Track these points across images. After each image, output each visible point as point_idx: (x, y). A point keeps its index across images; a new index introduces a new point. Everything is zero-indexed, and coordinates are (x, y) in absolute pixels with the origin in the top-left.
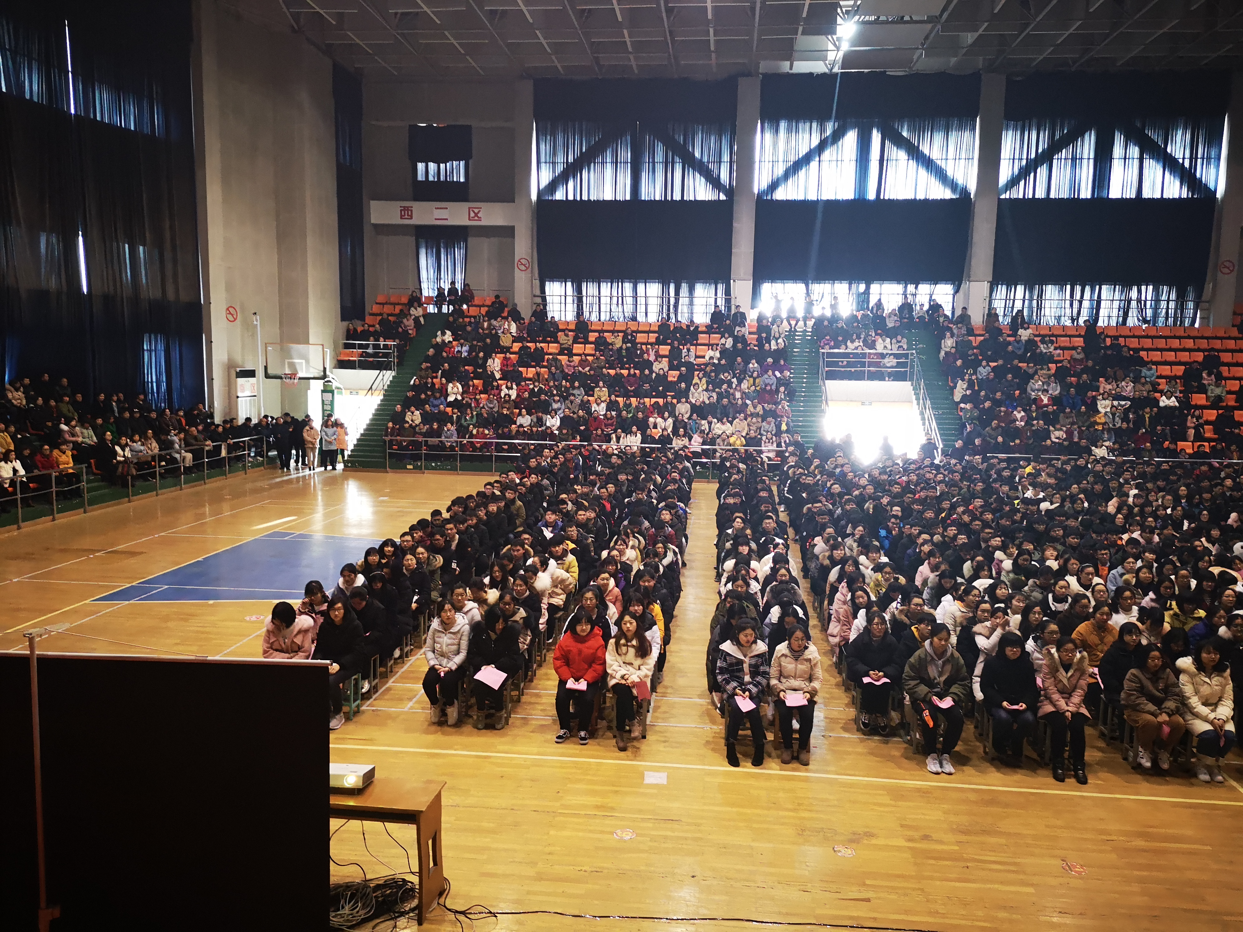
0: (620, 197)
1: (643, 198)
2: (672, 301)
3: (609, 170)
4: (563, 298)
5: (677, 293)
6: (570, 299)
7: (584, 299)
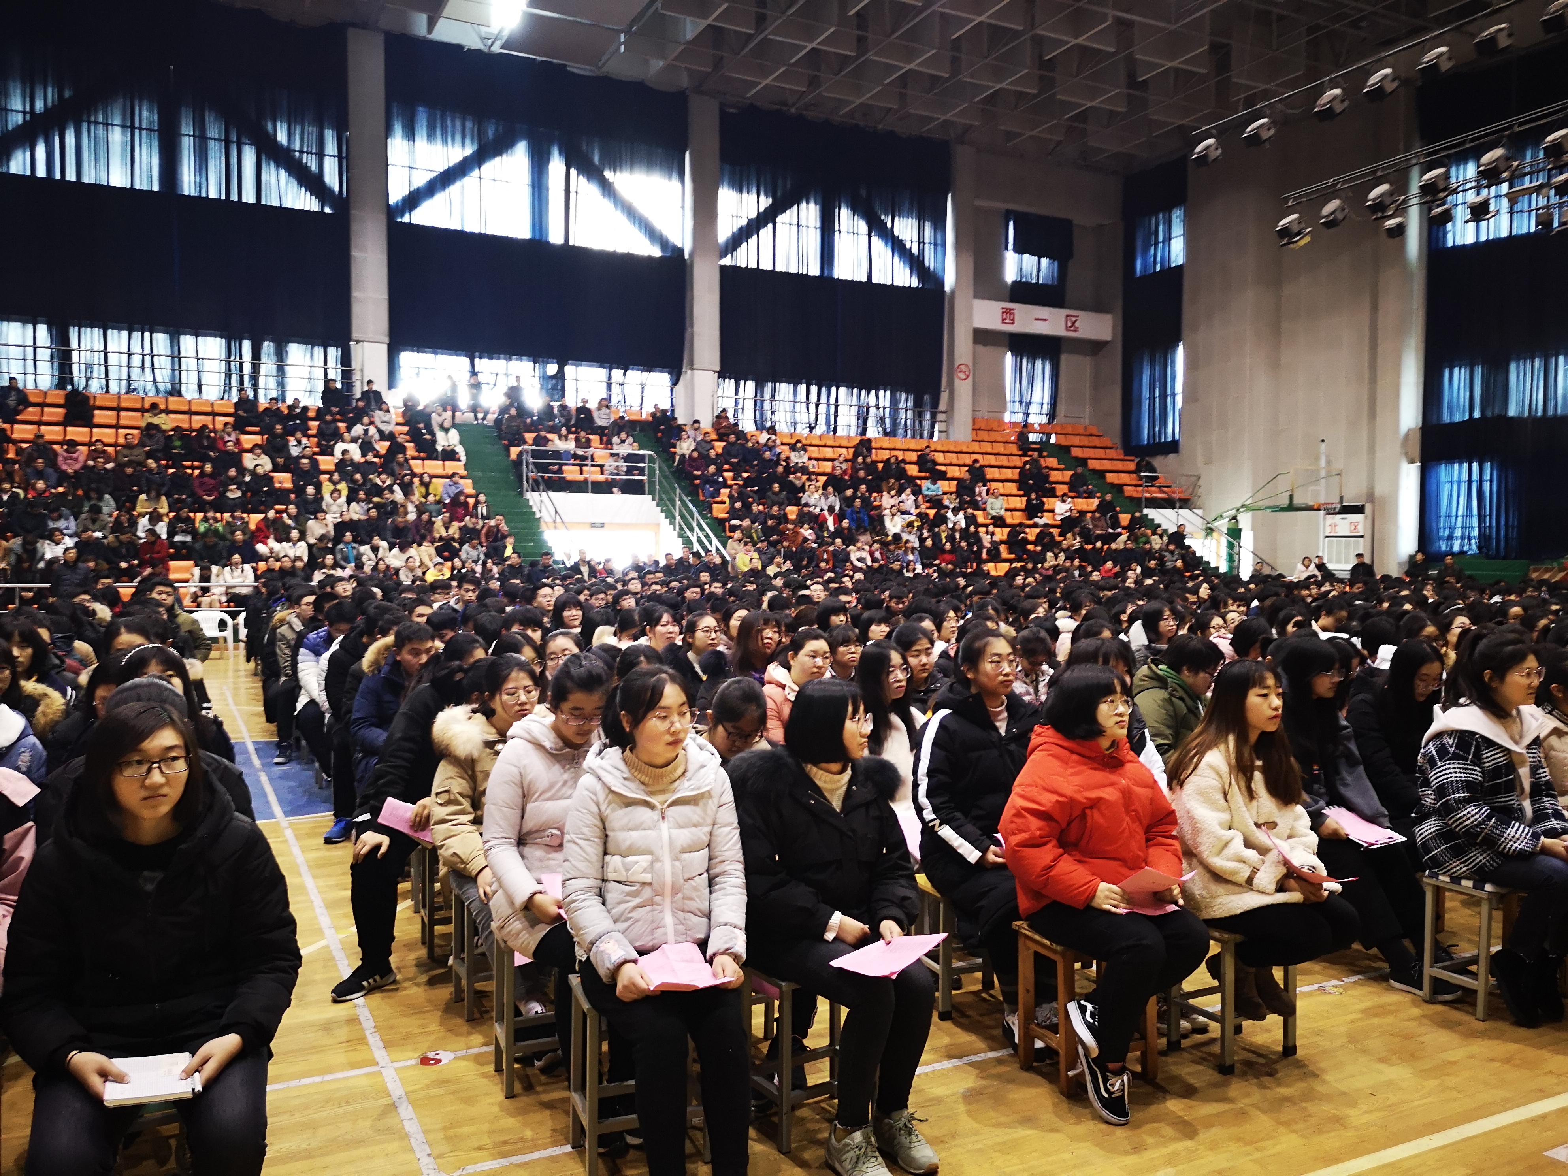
0: (140, 184)
1: (186, 193)
2: (247, 368)
3: (117, 136)
4: (30, 351)
5: (256, 355)
6: (44, 354)
7: (75, 355)
